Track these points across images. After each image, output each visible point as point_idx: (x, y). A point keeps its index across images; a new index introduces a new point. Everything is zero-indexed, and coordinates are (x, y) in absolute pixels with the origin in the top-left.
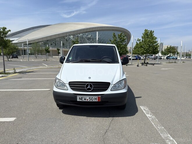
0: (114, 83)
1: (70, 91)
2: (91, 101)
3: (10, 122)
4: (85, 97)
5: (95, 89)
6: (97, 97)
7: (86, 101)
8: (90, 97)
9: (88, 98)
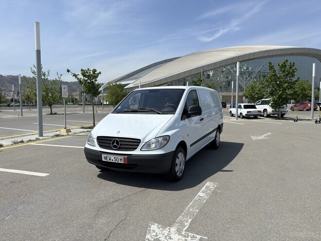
0: (146, 140)
1: (97, 148)
2: (116, 162)
3: (41, 177)
4: (110, 156)
5: (122, 146)
6: (122, 157)
7: (111, 161)
8: (115, 156)
9: (112, 157)
